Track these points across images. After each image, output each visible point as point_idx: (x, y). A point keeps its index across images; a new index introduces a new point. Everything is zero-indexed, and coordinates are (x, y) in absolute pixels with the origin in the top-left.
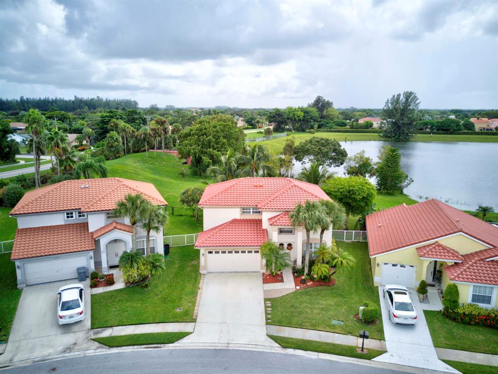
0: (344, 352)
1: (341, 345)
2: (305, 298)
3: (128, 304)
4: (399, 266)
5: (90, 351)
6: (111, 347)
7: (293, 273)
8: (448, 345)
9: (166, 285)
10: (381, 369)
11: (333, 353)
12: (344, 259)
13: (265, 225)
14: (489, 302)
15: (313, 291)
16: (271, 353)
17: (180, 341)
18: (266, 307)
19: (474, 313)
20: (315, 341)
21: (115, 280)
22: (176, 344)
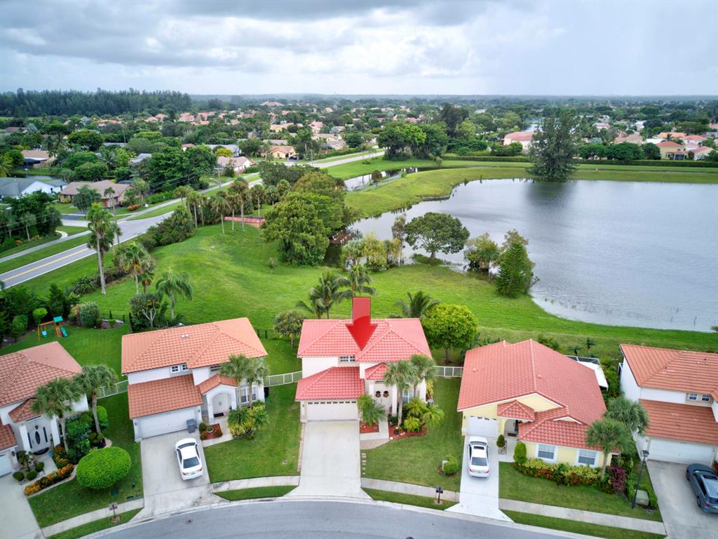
0: (424, 503)
1: (422, 497)
2: (397, 450)
3: (238, 457)
4: (483, 418)
5: (214, 505)
6: (231, 500)
7: (389, 422)
8: (510, 496)
9: (270, 436)
10: (450, 518)
11: (414, 505)
12: (433, 413)
13: (362, 375)
14: (552, 457)
15: (405, 442)
16: (363, 505)
17: (288, 494)
18: (362, 459)
19: (537, 467)
20: (402, 494)
21: (222, 431)
22: (285, 497)
